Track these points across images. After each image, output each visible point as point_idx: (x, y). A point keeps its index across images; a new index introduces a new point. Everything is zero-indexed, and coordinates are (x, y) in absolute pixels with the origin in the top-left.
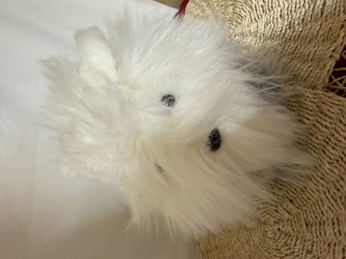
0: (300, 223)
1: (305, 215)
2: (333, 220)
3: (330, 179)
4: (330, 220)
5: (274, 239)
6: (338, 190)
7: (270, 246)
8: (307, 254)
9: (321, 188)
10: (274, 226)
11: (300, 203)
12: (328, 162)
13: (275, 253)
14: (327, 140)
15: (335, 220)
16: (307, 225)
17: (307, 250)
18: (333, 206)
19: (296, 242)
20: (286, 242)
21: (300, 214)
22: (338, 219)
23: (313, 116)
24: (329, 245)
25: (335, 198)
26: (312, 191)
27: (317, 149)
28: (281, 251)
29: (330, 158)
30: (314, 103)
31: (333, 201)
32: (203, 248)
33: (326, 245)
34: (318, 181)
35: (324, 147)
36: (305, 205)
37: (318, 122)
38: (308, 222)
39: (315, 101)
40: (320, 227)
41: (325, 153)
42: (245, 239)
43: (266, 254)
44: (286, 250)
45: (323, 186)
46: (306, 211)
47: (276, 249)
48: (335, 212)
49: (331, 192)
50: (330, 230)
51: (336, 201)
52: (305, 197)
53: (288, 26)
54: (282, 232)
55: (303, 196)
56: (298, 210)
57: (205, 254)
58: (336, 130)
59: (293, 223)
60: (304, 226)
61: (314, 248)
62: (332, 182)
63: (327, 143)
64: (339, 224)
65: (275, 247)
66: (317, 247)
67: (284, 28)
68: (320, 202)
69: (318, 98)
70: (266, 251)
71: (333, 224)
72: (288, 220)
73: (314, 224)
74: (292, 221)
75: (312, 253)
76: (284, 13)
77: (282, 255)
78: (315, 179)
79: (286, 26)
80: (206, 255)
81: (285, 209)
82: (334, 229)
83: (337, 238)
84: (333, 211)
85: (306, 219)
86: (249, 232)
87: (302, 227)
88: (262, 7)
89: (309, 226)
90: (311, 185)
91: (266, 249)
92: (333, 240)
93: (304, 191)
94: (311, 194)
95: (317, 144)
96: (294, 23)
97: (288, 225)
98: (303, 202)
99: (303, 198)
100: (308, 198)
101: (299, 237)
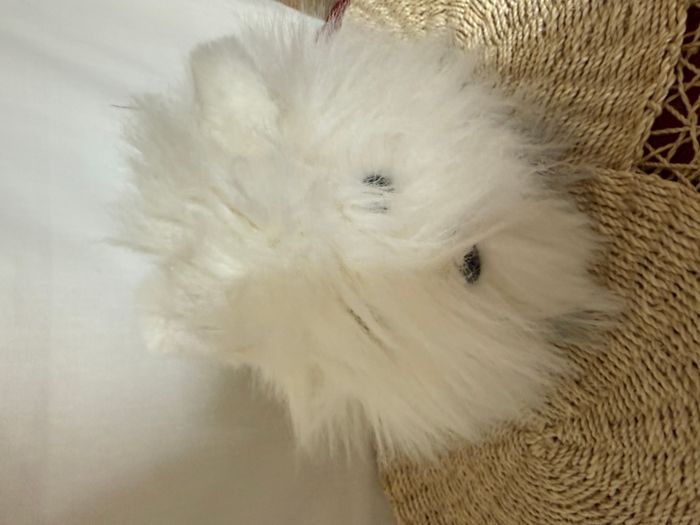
0: (597, 422)
1: (606, 407)
2: (660, 411)
3: (652, 335)
4: (655, 412)
5: (546, 458)
6: (668, 354)
7: (539, 472)
8: (611, 480)
9: (636, 354)
10: (546, 433)
11: (595, 384)
12: (648, 303)
13: (548, 485)
14: (645, 263)
15: (665, 410)
16: (611, 425)
17: (613, 474)
18: (660, 384)
19: (590, 459)
20: (570, 461)
21: (596, 406)
22: (669, 408)
23: (616, 219)
24: (655, 458)
25: (663, 369)
26: (619, 360)
27: (626, 280)
28: (560, 481)
29: (651, 295)
30: (619, 194)
31: (661, 376)
32: (398, 490)
33: (649, 460)
34: (630, 341)
35: (641, 275)
36: (606, 388)
37: (627, 230)
38: (612, 419)
39: (620, 190)
40: (636, 426)
41: (641, 286)
42: (484, 465)
43: (530, 489)
44: (570, 478)
45: (639, 348)
46: (607, 398)
47: (551, 478)
48: (663, 395)
49: (656, 360)
50: (656, 429)
51: (665, 374)
52: (606, 374)
53: (559, 54)
54: (561, 443)
55: (601, 370)
56: (591, 399)
57: (402, 504)
58: (662, 243)
59: (583, 423)
60: (606, 428)
61: (626, 466)
62: (656, 340)
63: (646, 268)
64: (671, 417)
65: (548, 474)
66: (631, 464)
67: (552, 56)
68: (634, 379)
69: (626, 185)
70: (529, 483)
71: (662, 418)
72: (573, 420)
73: (624, 422)
74: (580, 420)
75: (622, 476)
76: (550, 29)
77: (563, 488)
78: (624, 336)
79: (556, 52)
80: (405, 505)
81: (566, 399)
82: (663, 426)
83: (669, 444)
84: (659, 394)
85: (609, 413)
86: (493, 450)
87: (602, 429)
88: (507, 16)
89: (615, 427)
90: (616, 349)
91: (529, 480)
92: (662, 448)
93: (602, 362)
94: (615, 367)
95: (626, 271)
96: (571, 48)
97: (574, 428)
98: (601, 383)
99: (601, 374)
100: (611, 373)
101: (596, 449)
